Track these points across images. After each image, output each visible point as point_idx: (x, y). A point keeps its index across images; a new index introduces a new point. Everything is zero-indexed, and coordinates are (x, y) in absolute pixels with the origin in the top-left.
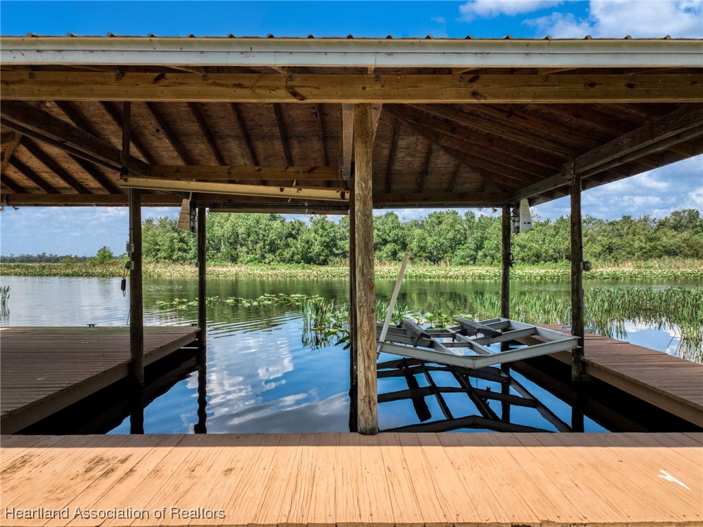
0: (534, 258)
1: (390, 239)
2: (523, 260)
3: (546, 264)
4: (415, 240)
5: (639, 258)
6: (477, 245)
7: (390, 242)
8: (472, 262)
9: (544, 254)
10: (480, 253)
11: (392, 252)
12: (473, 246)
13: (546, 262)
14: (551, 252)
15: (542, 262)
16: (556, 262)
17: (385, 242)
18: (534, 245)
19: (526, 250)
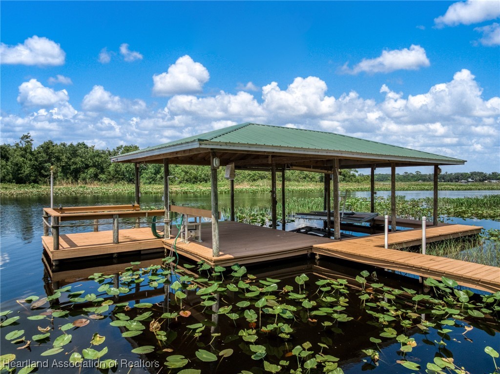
0: (194, 180)
1: (91, 164)
2: (187, 181)
3: (201, 184)
4: (112, 166)
5: (249, 180)
6: (156, 171)
7: (91, 166)
8: (153, 182)
9: (199, 177)
10: (159, 176)
11: (94, 174)
12: (153, 171)
13: (201, 182)
14: (203, 176)
15: (199, 182)
16: (206, 182)
17: (87, 167)
18: (193, 171)
19: (188, 174)
